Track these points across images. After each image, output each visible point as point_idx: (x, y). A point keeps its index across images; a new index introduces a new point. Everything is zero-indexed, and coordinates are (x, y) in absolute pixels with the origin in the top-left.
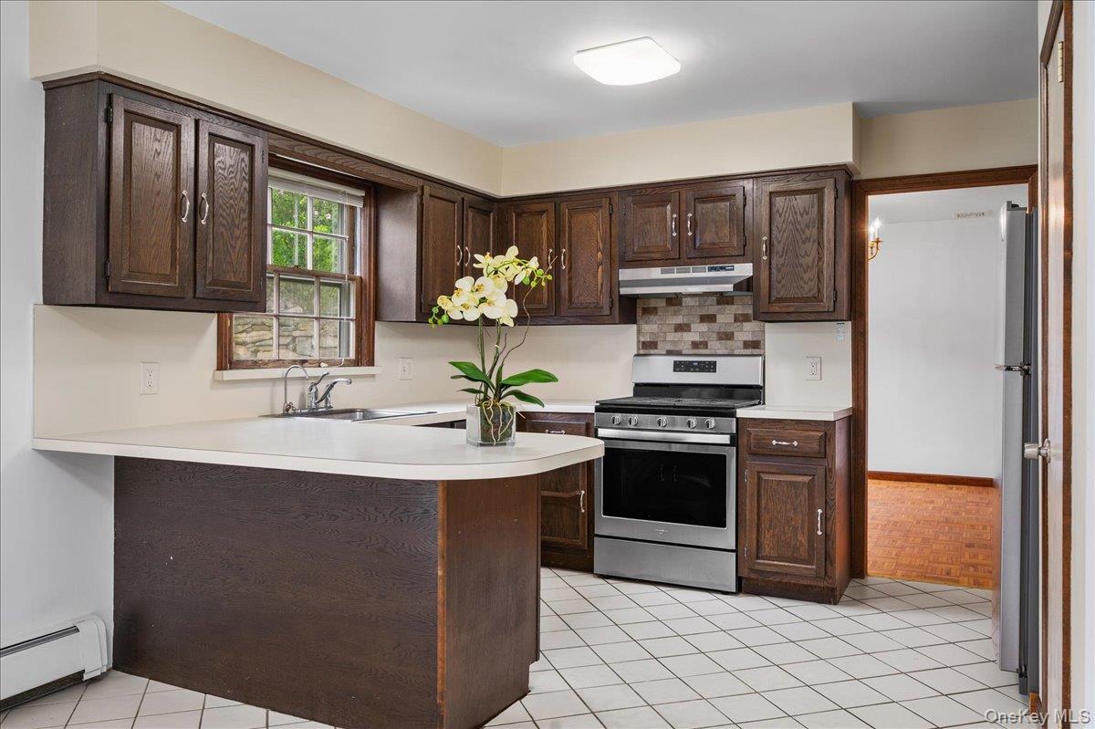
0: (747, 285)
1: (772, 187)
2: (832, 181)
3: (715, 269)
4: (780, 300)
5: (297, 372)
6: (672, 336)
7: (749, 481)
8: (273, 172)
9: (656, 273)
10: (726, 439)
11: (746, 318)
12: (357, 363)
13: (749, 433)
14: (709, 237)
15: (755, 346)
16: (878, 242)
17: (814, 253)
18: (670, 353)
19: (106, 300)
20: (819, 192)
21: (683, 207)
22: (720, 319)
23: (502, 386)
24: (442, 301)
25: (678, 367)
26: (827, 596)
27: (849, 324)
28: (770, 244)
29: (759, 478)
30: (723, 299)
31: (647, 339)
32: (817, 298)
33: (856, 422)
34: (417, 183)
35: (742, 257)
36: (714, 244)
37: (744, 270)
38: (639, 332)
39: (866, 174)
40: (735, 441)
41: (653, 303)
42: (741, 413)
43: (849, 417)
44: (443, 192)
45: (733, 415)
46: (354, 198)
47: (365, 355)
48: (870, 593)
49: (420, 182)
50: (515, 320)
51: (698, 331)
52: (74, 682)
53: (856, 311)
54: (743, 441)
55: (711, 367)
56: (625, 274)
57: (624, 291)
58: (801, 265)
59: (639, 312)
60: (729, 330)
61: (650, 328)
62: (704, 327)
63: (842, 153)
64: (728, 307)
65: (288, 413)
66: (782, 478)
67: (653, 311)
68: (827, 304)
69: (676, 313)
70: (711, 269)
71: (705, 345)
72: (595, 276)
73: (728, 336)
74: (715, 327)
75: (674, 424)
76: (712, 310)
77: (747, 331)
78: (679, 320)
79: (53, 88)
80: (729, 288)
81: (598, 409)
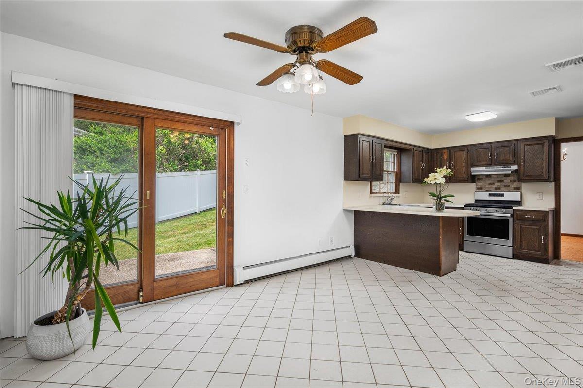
0: (516, 172)
1: (525, 143)
2: (547, 141)
3: (504, 167)
4: (527, 176)
5: (385, 195)
6: (488, 186)
7: (517, 227)
8: (385, 149)
9: (483, 168)
10: (509, 215)
11: (515, 181)
12: (395, 193)
13: (517, 214)
14: (502, 158)
15: (518, 189)
16: (566, 154)
17: (540, 162)
18: (487, 191)
19: (359, 179)
20: (542, 144)
21: (493, 149)
22: (505, 181)
23: (441, 198)
24: (426, 180)
25: (490, 195)
26: (546, 261)
27: (554, 182)
28: (524, 160)
29: (521, 226)
30: (506, 176)
31: (479, 187)
32: (542, 175)
33: (557, 212)
34: (412, 147)
35: (514, 164)
36: (504, 160)
37: (515, 167)
38: (476, 185)
39: (560, 137)
40: (512, 216)
41: (481, 177)
42: (514, 208)
43: (554, 211)
44: (418, 149)
45: (512, 209)
46: (395, 152)
47: (397, 191)
48: (561, 263)
49: (413, 147)
50: (445, 183)
51: (497, 185)
52: (349, 257)
53: (557, 179)
54: (515, 216)
55: (502, 195)
56: (472, 169)
57: (473, 174)
58: (536, 165)
59: (476, 179)
60: (508, 184)
61: (480, 184)
62: (499, 184)
63: (552, 132)
64: (508, 178)
65: (384, 204)
66: (529, 227)
67: (482, 179)
68: (545, 176)
69: (489, 180)
70: (502, 167)
71: (500, 189)
72: (463, 169)
73: (508, 186)
74: (503, 183)
75: (490, 211)
76: (502, 179)
77: (515, 185)
78: (490, 181)
79: (346, 137)
80: (510, 172)
81: (465, 206)
